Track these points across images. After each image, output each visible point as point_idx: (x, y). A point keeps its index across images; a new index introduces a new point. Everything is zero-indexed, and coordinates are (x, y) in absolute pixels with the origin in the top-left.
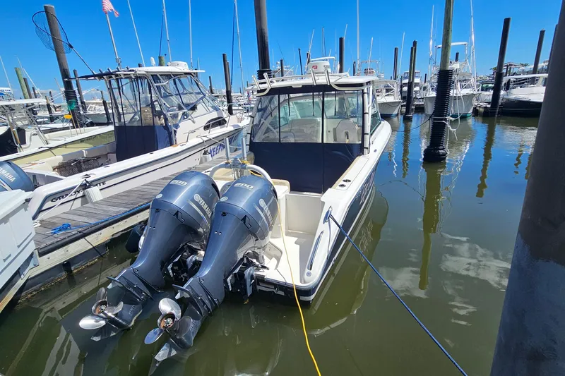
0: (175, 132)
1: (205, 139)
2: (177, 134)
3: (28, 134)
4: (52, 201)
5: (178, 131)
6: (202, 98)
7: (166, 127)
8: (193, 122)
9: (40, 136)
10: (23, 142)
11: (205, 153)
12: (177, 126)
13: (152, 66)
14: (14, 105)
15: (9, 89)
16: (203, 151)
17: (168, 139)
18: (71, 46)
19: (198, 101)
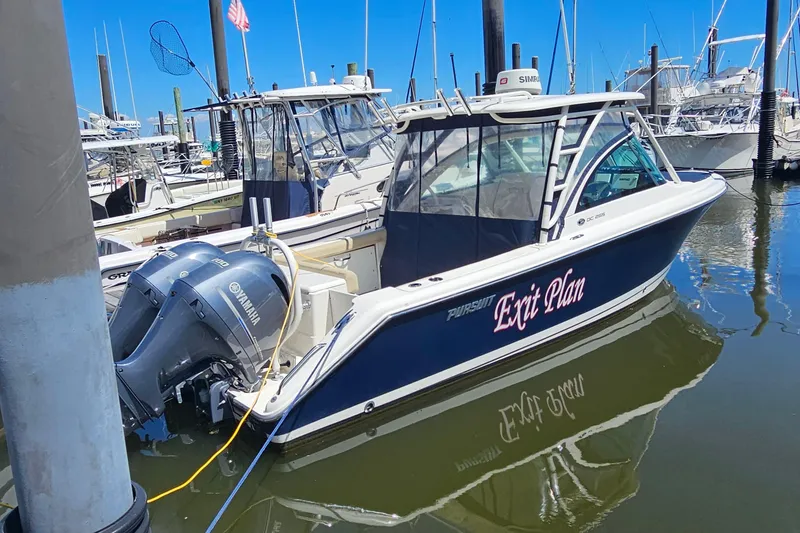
0: (320, 192)
1: (370, 206)
2: (324, 196)
3: (149, 188)
4: (109, 278)
5: (326, 191)
6: (381, 137)
7: (307, 184)
8: (357, 176)
9: (164, 191)
10: (141, 198)
12: (325, 183)
13: (312, 85)
14: (137, 146)
15: (134, 122)
17: (308, 204)
18: (192, 64)
19: (373, 141)
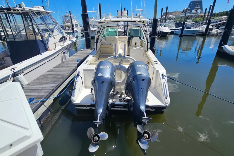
0: (48, 43)
6: (55, 26)
7: (42, 41)
8: (54, 38)
11: (64, 54)
12: (48, 40)
16: (63, 53)
17: (44, 47)
19: (54, 28)
